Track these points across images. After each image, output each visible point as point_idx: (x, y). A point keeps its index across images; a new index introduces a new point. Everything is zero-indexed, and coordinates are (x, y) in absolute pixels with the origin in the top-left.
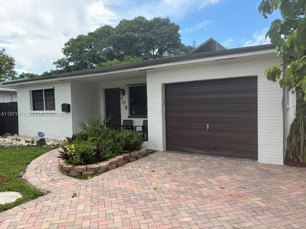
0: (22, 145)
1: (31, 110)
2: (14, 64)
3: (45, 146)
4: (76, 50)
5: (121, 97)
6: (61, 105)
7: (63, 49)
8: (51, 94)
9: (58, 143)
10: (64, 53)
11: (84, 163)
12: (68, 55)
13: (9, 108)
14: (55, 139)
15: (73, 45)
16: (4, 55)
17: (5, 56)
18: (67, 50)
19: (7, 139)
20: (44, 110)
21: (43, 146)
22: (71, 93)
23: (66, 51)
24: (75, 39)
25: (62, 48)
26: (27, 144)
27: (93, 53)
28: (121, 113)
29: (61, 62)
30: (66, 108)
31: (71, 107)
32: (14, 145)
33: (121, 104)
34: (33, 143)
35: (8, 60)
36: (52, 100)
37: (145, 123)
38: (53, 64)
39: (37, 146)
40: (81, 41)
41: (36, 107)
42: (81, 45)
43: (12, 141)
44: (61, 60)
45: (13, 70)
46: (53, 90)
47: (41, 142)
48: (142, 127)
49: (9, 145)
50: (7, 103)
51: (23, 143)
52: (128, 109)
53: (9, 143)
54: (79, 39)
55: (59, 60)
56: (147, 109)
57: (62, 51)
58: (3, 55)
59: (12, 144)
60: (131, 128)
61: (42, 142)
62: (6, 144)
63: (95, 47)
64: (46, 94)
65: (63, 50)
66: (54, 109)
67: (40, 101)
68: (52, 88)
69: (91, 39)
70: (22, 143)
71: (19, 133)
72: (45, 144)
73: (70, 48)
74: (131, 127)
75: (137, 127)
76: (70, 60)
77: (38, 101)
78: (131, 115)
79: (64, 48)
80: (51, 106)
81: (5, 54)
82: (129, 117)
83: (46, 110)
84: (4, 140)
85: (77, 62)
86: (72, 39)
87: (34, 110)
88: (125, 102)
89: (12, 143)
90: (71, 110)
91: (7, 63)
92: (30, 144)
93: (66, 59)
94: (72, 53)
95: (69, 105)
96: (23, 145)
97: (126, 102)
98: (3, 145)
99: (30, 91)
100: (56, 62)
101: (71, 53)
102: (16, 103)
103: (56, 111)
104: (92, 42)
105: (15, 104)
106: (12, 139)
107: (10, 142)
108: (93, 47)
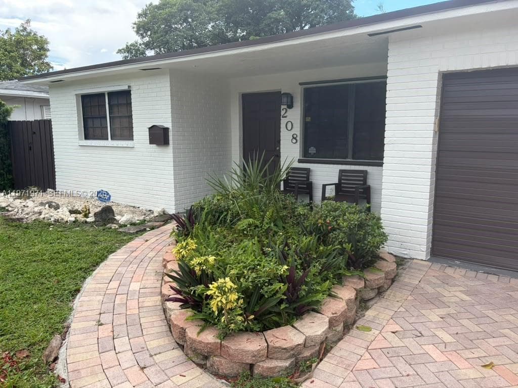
0: (63, 219)
1: (80, 139)
2: (48, 50)
3: (114, 226)
4: (159, 27)
5: (283, 113)
6: (148, 130)
7: (135, 24)
8: (124, 104)
9: (142, 218)
10: (137, 32)
11: (256, 328)
12: (143, 37)
13: (34, 133)
14: (133, 205)
15: (154, 17)
16: (29, 31)
17: (30, 33)
18: (143, 27)
19: (29, 203)
20: (107, 139)
21: (108, 226)
22: (172, 100)
23: (141, 29)
24: (156, 6)
25: (134, 22)
26: (72, 218)
27: (190, 33)
28: (282, 151)
29: (131, 49)
30: (159, 136)
31: (171, 134)
32: (44, 218)
33: (281, 130)
34: (86, 216)
35: (37, 42)
36: (125, 117)
37: (343, 178)
38: (117, 53)
39: (97, 223)
40: (169, 7)
41: (91, 131)
42: (169, 16)
43: (40, 208)
44: (131, 45)
45: (46, 60)
46: (127, 94)
47: (104, 215)
48: (334, 186)
49: (34, 218)
50: (31, 122)
51: (64, 214)
52: (298, 143)
53: (35, 213)
54: (164, 5)
55: (127, 46)
56: (384, 145)
57: (134, 28)
58: (27, 32)
59: (42, 216)
60: (305, 186)
61: (106, 215)
62: (27, 214)
63: (193, 21)
64: (112, 103)
65: (135, 26)
66: (130, 137)
67: (99, 120)
68: (125, 88)
69: (188, 3)
70: (62, 216)
71: (57, 186)
72: (113, 220)
73: (148, 23)
74: (307, 184)
75: (327, 187)
76: (148, 45)
77: (95, 118)
78: (306, 156)
79: (137, 22)
80: (125, 132)
81: (31, 30)
82: (300, 161)
83: (112, 139)
84: (24, 204)
85: (160, 50)
86: (151, 5)
87: (87, 138)
88: (292, 125)
89: (40, 213)
90: (171, 142)
91: (35, 47)
92: (80, 217)
93: (140, 45)
94: (151, 33)
95: (166, 130)
96: (66, 220)
97: (294, 125)
98: (21, 216)
99: (76, 95)
100: (123, 49)
101: (149, 33)
102: (49, 121)
103: (134, 141)
104: (188, 11)
105: (47, 124)
106: (42, 204)
107: (36, 209)
108: (190, 20)
